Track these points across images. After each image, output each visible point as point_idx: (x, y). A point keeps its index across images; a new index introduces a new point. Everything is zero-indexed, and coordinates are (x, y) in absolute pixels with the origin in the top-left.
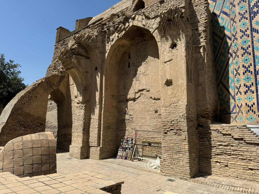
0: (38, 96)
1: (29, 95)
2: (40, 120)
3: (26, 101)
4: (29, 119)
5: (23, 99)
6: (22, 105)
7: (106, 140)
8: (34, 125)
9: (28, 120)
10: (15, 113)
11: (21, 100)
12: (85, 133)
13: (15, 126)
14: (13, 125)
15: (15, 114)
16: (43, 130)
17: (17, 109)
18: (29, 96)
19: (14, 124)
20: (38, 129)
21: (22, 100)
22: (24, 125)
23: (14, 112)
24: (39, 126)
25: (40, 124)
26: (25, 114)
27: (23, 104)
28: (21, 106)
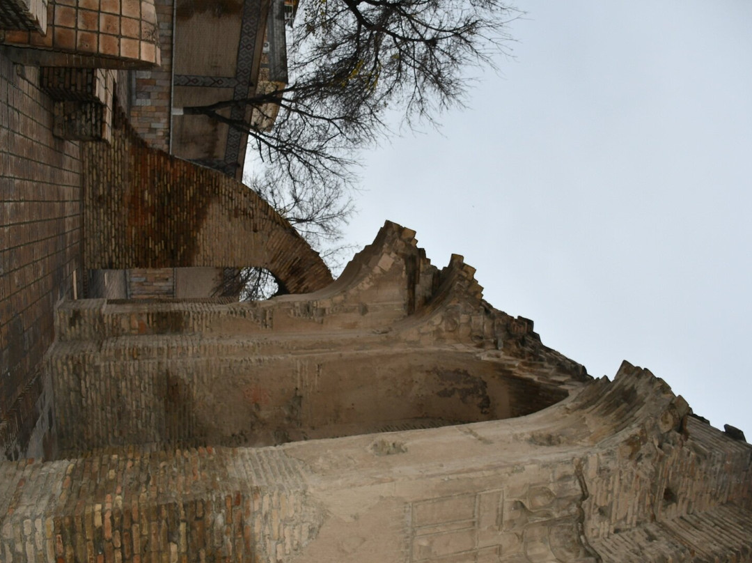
0: (259, 236)
1: (258, 209)
2: (185, 247)
3: (241, 203)
4: (186, 217)
5: (245, 196)
6: (227, 193)
7: (124, 383)
8: (171, 231)
9: (185, 213)
10: (201, 177)
11: (243, 189)
12: (148, 322)
13: (165, 180)
14: (168, 176)
15: (199, 177)
16: (155, 260)
17: (214, 181)
18: (254, 210)
19: (171, 178)
20: (156, 246)
21: (241, 193)
22: (170, 205)
23: (204, 175)
24: (168, 247)
25: (172, 251)
26: (201, 204)
27: (230, 195)
28: (223, 190)
